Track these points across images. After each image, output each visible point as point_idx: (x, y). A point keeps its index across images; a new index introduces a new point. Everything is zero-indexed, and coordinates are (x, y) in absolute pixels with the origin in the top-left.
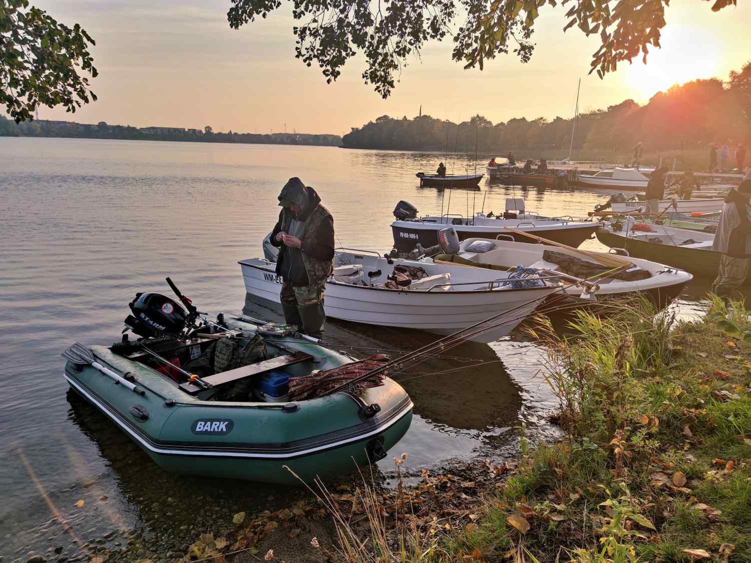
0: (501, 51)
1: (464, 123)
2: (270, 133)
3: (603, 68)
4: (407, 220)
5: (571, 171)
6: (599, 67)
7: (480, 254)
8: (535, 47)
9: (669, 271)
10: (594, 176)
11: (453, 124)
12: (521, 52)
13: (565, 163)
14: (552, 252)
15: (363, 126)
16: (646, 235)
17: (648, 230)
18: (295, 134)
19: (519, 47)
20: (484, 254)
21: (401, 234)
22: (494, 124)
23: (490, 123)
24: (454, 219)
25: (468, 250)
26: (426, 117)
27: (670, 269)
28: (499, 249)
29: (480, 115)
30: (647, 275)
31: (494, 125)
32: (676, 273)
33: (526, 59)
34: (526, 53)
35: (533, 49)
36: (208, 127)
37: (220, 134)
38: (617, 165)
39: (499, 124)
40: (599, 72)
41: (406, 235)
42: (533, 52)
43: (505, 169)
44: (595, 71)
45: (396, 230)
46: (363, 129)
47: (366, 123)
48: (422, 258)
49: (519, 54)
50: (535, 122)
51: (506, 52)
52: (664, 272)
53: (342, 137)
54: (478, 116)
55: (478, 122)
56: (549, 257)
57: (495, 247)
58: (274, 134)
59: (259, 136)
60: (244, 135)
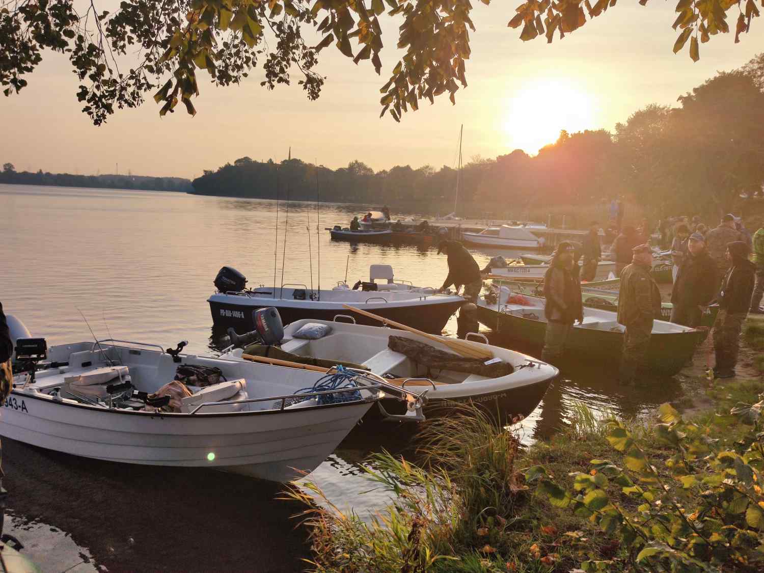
0: (281, 80)
1: (341, 170)
2: (95, 174)
3: (397, 106)
4: (229, 293)
5: (454, 228)
6: (392, 106)
7: (311, 341)
8: (324, 81)
9: (531, 365)
10: (479, 234)
11: (328, 171)
12: (308, 85)
13: (449, 219)
14: (400, 338)
15: (218, 169)
16: (523, 310)
17: (526, 304)
18: (130, 176)
19: (305, 79)
20: (318, 340)
21: (222, 311)
22: (376, 171)
23: (370, 170)
24: (296, 290)
25: (297, 337)
26: (296, 161)
27: (531, 362)
28: (337, 333)
29: (359, 161)
30: (507, 369)
31: (375, 173)
32: (539, 368)
33: (314, 95)
34: (312, 86)
35: (322, 83)
36: (8, 165)
37: (25, 173)
38: (505, 221)
39: (381, 173)
40: (392, 112)
41: (228, 314)
42: (321, 87)
43: (380, 224)
44: (388, 112)
45: (215, 306)
46: (219, 172)
47: (223, 165)
48: (229, 350)
49: (305, 87)
50: (420, 172)
51: (287, 82)
52: (525, 366)
53: (192, 181)
54: (356, 162)
55: (357, 169)
56: (395, 345)
57: (332, 332)
58: (102, 175)
59: (82, 177)
60: (59, 175)
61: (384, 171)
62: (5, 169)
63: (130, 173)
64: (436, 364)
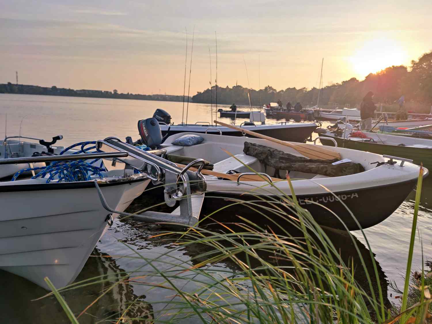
1: (261, 90)
5: (316, 110)
9: (391, 163)
10: (330, 113)
11: (255, 91)
13: (314, 108)
14: (254, 145)
20: (190, 147)
23: (275, 90)
25: (175, 144)
26: (240, 87)
27: (392, 159)
28: (207, 143)
29: (270, 86)
30: (359, 168)
31: (278, 91)
32: (402, 165)
37: (122, 94)
39: (280, 91)
43: (275, 109)
46: (204, 93)
47: (206, 89)
50: (301, 90)
52: (383, 163)
54: (268, 86)
55: (269, 90)
56: (248, 150)
57: (204, 141)
58: (154, 95)
59: (145, 96)
60: (136, 95)
61: (282, 91)
62: (114, 92)
63: (165, 94)
64: (283, 165)
